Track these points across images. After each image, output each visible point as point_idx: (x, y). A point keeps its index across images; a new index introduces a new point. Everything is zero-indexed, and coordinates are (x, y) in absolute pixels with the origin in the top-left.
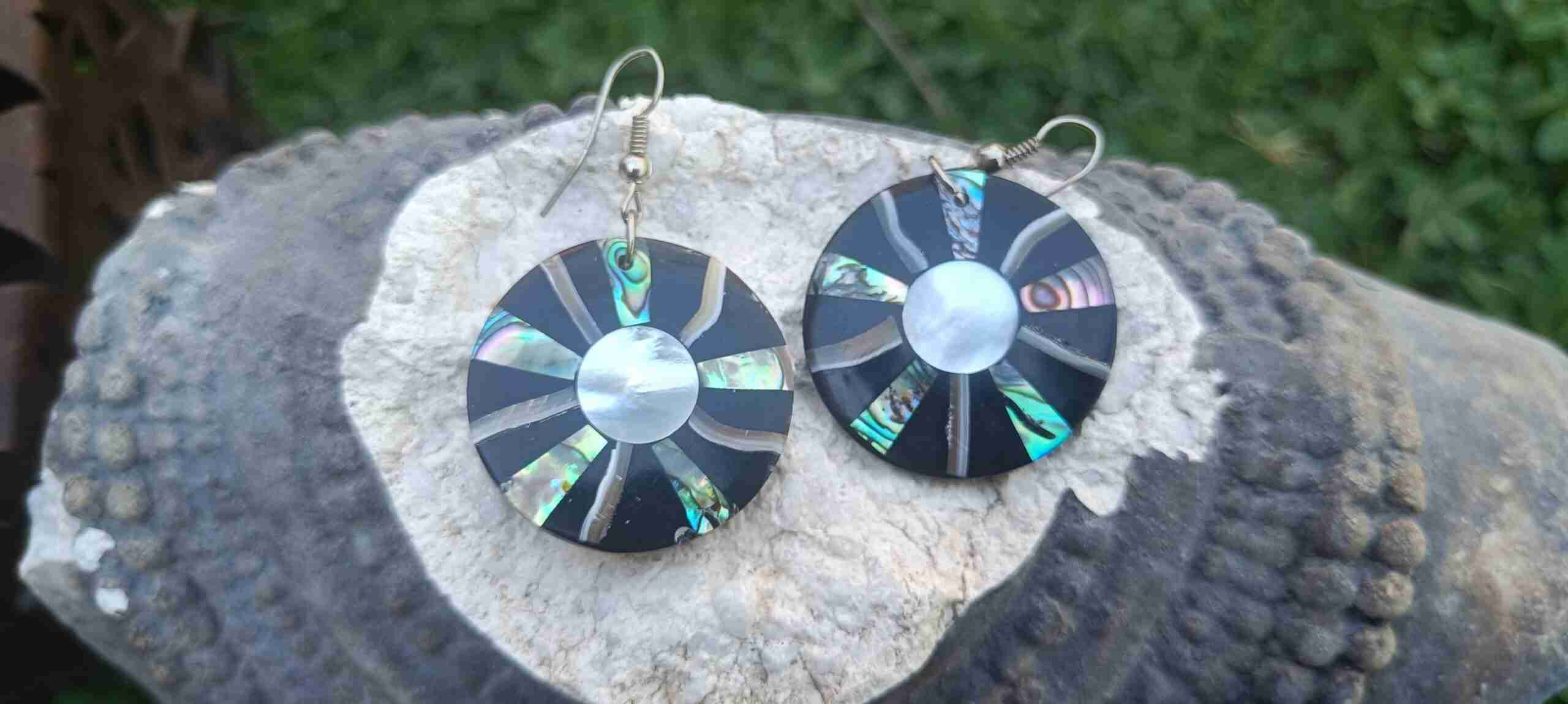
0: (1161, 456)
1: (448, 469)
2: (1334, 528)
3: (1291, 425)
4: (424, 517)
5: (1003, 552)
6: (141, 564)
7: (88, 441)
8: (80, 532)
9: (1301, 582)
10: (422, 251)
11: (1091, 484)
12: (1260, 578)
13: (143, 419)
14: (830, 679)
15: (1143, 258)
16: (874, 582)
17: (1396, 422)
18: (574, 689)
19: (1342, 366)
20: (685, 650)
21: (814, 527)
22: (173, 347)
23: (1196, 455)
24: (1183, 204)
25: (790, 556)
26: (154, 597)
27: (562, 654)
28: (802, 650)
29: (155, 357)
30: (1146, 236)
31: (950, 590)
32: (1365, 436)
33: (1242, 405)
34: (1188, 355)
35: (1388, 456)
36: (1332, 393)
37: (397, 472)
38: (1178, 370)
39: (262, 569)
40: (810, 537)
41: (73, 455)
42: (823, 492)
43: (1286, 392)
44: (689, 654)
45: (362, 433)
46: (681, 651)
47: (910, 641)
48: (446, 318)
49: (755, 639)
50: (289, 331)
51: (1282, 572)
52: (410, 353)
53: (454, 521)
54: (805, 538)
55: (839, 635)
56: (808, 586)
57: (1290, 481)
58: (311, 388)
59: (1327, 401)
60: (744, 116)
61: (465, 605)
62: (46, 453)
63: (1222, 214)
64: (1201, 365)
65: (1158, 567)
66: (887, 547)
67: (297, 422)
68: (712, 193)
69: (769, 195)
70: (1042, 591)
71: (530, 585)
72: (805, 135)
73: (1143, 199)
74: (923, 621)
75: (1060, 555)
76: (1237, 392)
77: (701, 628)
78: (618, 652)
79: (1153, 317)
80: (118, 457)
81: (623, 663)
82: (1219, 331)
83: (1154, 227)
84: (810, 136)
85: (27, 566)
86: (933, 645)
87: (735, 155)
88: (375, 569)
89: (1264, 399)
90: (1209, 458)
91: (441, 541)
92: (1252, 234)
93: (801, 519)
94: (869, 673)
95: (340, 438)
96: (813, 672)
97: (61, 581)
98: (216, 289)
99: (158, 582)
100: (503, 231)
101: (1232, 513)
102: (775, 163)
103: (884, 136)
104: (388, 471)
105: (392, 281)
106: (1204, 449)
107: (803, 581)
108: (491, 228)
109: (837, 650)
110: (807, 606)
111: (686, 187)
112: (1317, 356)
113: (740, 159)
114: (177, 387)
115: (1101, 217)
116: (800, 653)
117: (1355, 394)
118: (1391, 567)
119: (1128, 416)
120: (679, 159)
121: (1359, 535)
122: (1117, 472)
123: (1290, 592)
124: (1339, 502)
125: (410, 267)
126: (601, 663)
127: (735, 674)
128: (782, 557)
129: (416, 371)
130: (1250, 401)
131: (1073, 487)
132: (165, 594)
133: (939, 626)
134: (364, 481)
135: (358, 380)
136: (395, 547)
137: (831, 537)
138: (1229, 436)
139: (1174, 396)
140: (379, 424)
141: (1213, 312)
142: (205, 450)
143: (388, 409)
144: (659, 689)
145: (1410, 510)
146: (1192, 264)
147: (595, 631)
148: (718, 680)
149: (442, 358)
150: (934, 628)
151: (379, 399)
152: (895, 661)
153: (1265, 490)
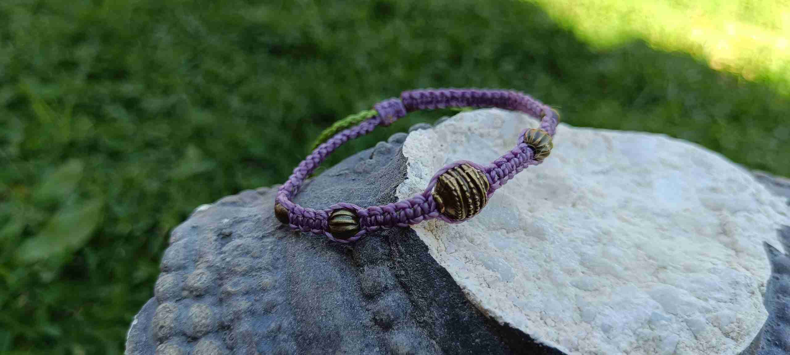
5: (760, 268)
10: (421, 157)
14: (733, 327)
20: (650, 324)
22: (242, 251)
29: (228, 260)
34: (767, 193)
40: (674, 267)
44: (653, 327)
46: (648, 326)
54: (671, 268)
64: (775, 195)
77: (653, 310)
81: (620, 338)
93: (665, 260)
107: (685, 286)
109: (726, 311)
126: (608, 340)
139: (774, 208)
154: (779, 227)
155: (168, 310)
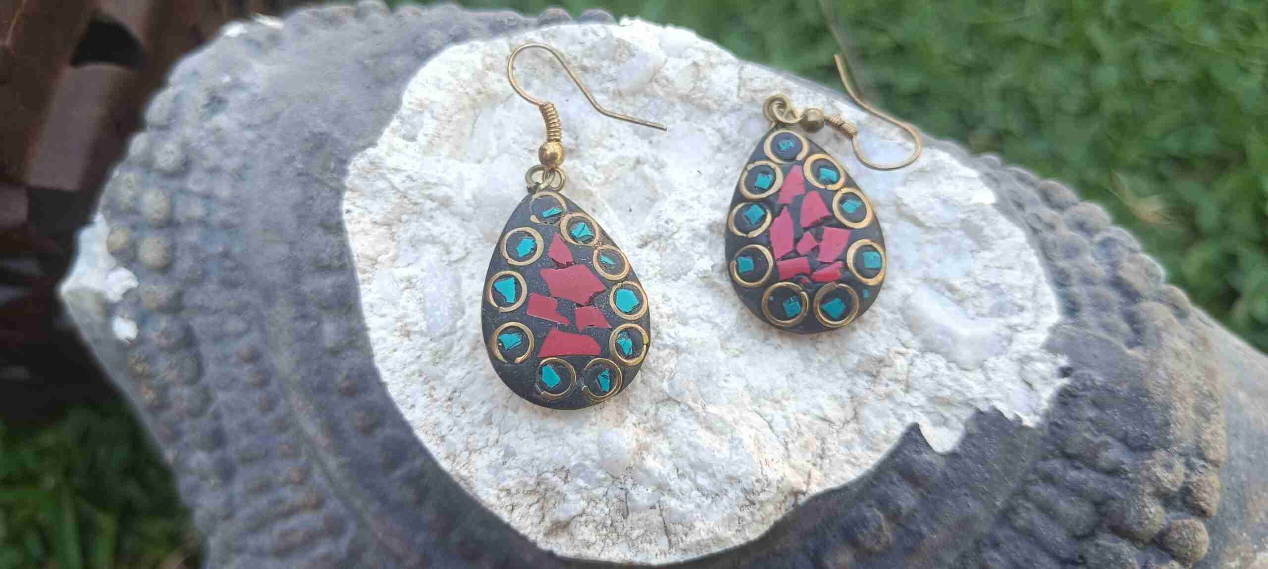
0: (1001, 414)
1: (411, 283)
2: (1133, 513)
3: (1115, 416)
4: (383, 316)
5: (849, 462)
6: (154, 305)
7: (136, 199)
8: (114, 269)
9: (1093, 550)
10: (432, 102)
11: (935, 424)
12: (1059, 539)
13: (182, 191)
14: (679, 528)
15: (1022, 248)
16: (735, 458)
17: (1207, 436)
18: (468, 484)
19: (1173, 378)
20: (566, 473)
21: (695, 401)
22: (219, 138)
23: (1029, 421)
24: (1066, 215)
25: (670, 419)
26: (158, 334)
27: (466, 454)
28: (662, 499)
29: (204, 144)
30: (1030, 232)
31: (796, 481)
32: (1179, 441)
33: (1077, 388)
34: (1042, 337)
35: (1194, 463)
36: (1159, 399)
37: (371, 275)
38: (1030, 347)
39: (247, 331)
40: (690, 408)
41: (123, 207)
42: (709, 376)
43: (1118, 388)
44: (569, 479)
45: (350, 236)
46: (563, 475)
47: (752, 514)
48: (438, 161)
49: (626, 481)
50: (311, 145)
51: (1079, 538)
52: (404, 182)
53: (406, 325)
54: (687, 408)
55: (695, 493)
56: (679, 448)
57: (1103, 464)
58: (319, 194)
59: (1153, 404)
60: (719, 55)
61: (398, 396)
62: (103, 200)
63: (1098, 231)
64: (1050, 347)
65: (974, 506)
66: (752, 432)
67: (301, 217)
68: (678, 111)
69: (723, 123)
70: (873, 502)
71: (454, 392)
72: (766, 81)
73: (1033, 202)
74: (768, 500)
75: (895, 477)
76: (1077, 378)
77: (584, 460)
78: (511, 462)
79: (1020, 299)
80: (156, 215)
81: (513, 472)
82: (1073, 324)
83: (1038, 226)
84: (768, 84)
85: (67, 288)
86: (772, 523)
87: (704, 85)
88: (335, 352)
89: (1098, 389)
90: (1040, 427)
91: (393, 338)
92: (1119, 252)
93: (687, 393)
94: (713, 532)
95: (333, 239)
96: (666, 521)
97: (90, 305)
98: (264, 99)
99: (163, 322)
100: (502, 103)
101: (1049, 479)
102: (734, 99)
103: (830, 99)
104: (365, 272)
105: (403, 120)
106: (1038, 418)
107: (676, 443)
108: (493, 99)
109: (691, 506)
110: (674, 465)
111: (659, 102)
112: (1153, 364)
113: (707, 89)
114: (214, 171)
115: (995, 205)
116: (659, 502)
117: (1178, 405)
118: (1174, 557)
119: (979, 375)
120: (658, 76)
121: (1152, 522)
122: (959, 419)
123: (1081, 557)
124: (1143, 491)
125: (420, 112)
126: (495, 468)
127: (602, 505)
128: (664, 418)
129: (405, 197)
130: (1085, 388)
131: (920, 423)
132: (166, 334)
133: (780, 509)
134: (342, 278)
135: (357, 193)
136: (354, 338)
137: (707, 413)
138: (1063, 413)
139: (1022, 368)
140: (366, 233)
141: (1071, 308)
142: (226, 226)
143: (375, 223)
144: (538, 501)
145: (1202, 513)
146: (1062, 264)
147: (497, 442)
148: (588, 507)
149: (427, 192)
150: (775, 508)
151: (370, 213)
152: (737, 528)
153: (1081, 465)
154: (984, 407)
155: (130, 185)
